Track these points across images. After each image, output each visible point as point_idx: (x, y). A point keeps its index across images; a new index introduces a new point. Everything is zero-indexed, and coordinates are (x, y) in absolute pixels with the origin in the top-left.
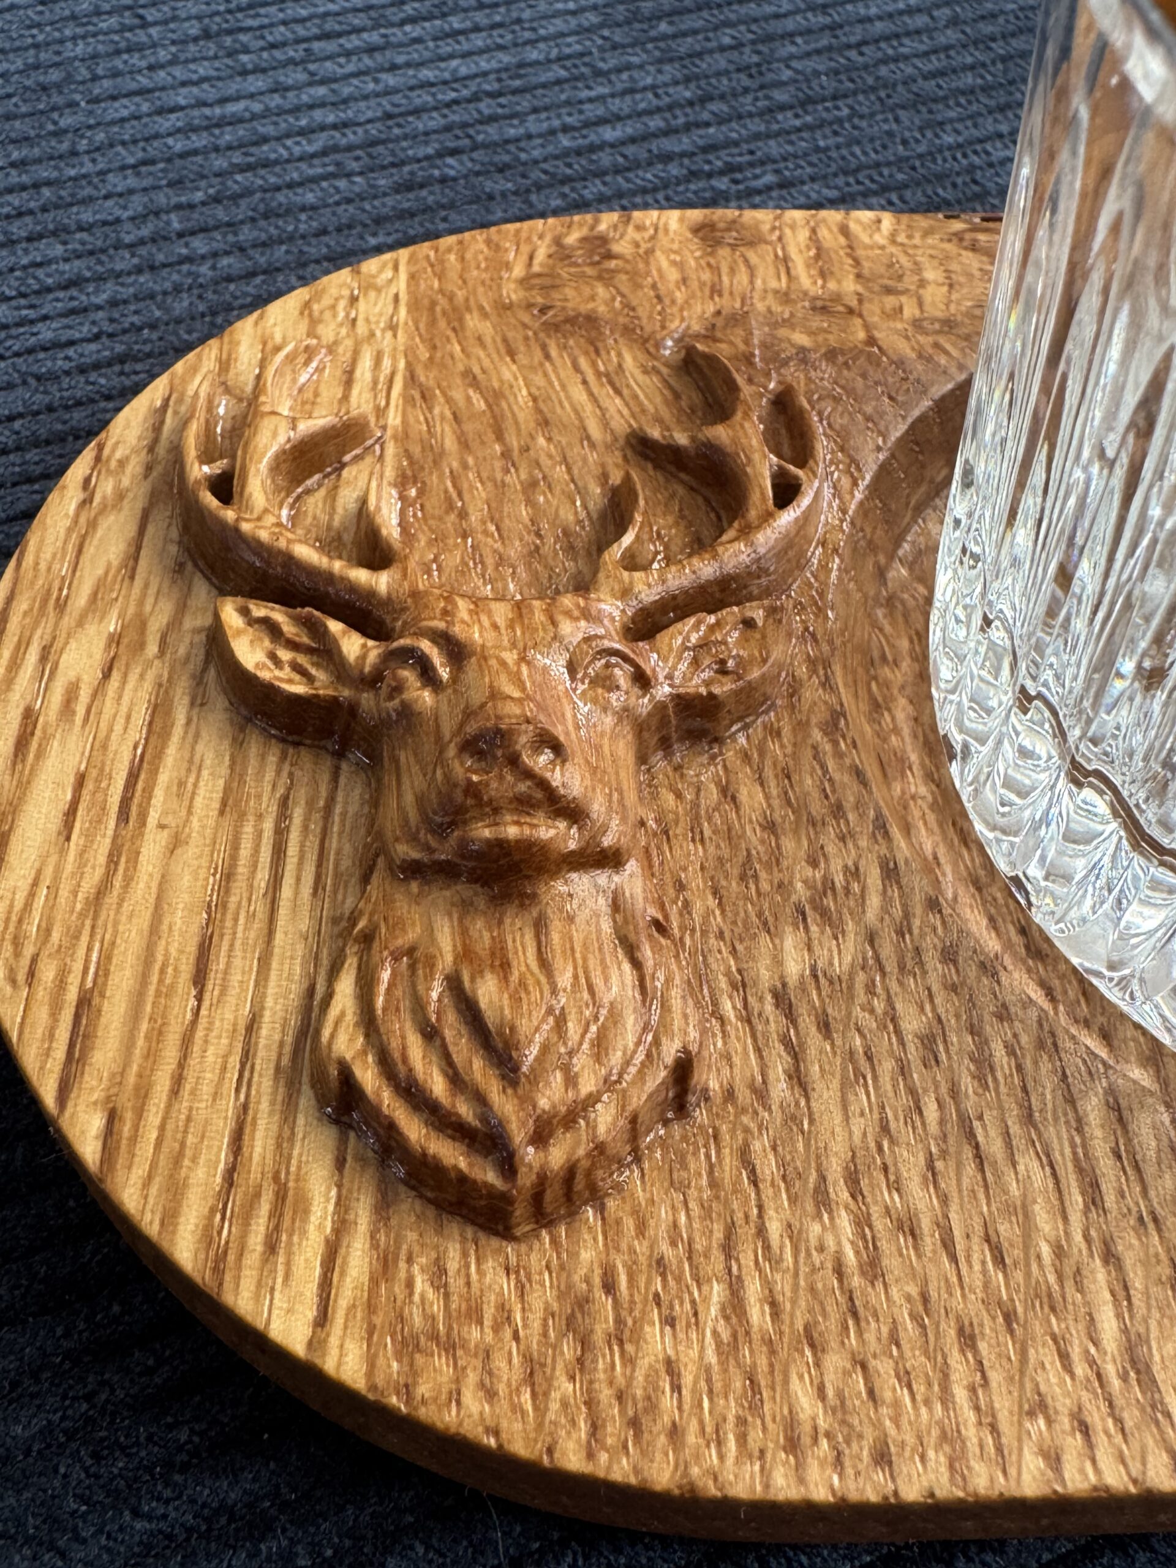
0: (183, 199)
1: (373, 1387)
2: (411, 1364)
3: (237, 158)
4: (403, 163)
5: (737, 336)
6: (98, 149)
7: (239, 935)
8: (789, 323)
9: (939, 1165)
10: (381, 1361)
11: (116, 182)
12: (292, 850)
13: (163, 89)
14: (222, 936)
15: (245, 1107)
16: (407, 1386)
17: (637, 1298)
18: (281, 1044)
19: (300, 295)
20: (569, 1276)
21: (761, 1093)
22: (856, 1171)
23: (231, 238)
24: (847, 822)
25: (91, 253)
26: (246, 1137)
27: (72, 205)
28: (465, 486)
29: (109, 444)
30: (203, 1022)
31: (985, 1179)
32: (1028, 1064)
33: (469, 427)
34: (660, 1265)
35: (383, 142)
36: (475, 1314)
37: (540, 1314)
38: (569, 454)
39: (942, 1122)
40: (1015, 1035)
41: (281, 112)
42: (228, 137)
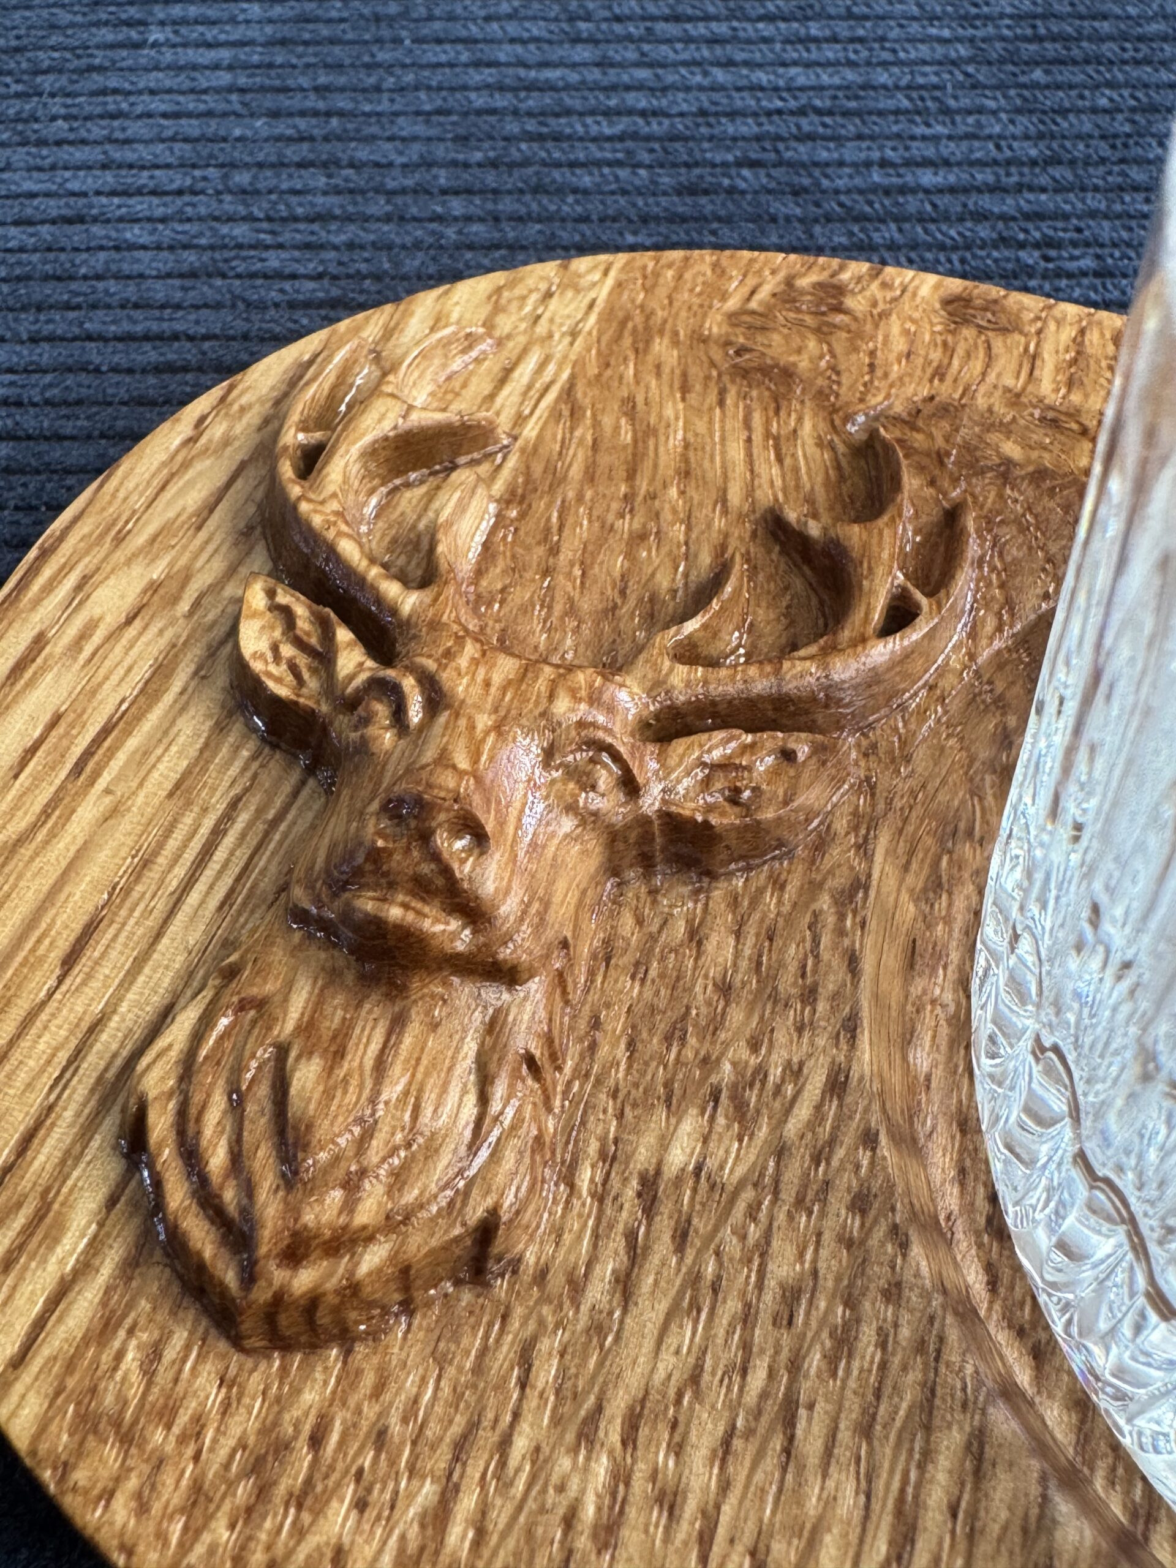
0: (461, 157)
1: (33, 1453)
2: (81, 1443)
3: (531, 126)
4: (697, 164)
5: (940, 430)
6: (402, 89)
7: (128, 928)
8: (1007, 429)
9: (737, 1443)
10: (53, 1428)
11: (405, 126)
12: (220, 855)
13: (492, 41)
14: (112, 922)
15: (51, 1108)
16: (65, 1464)
17: (340, 1466)
18: (115, 1056)
19: (498, 278)
20: (280, 1413)
21: (576, 1286)
22: (640, 1415)
23: (490, 206)
24: (814, 1011)
25: (351, 191)
26: (36, 1141)
27: (352, 139)
28: (570, 520)
29: (240, 387)
30: (53, 1005)
31: (782, 1481)
32: (896, 1361)
33: (604, 460)
34: (380, 1438)
35: (686, 139)
36: (167, 1414)
37: (232, 1442)
38: (696, 513)
39: (764, 1395)
40: (896, 1325)
41: (596, 87)
42: (531, 103)
